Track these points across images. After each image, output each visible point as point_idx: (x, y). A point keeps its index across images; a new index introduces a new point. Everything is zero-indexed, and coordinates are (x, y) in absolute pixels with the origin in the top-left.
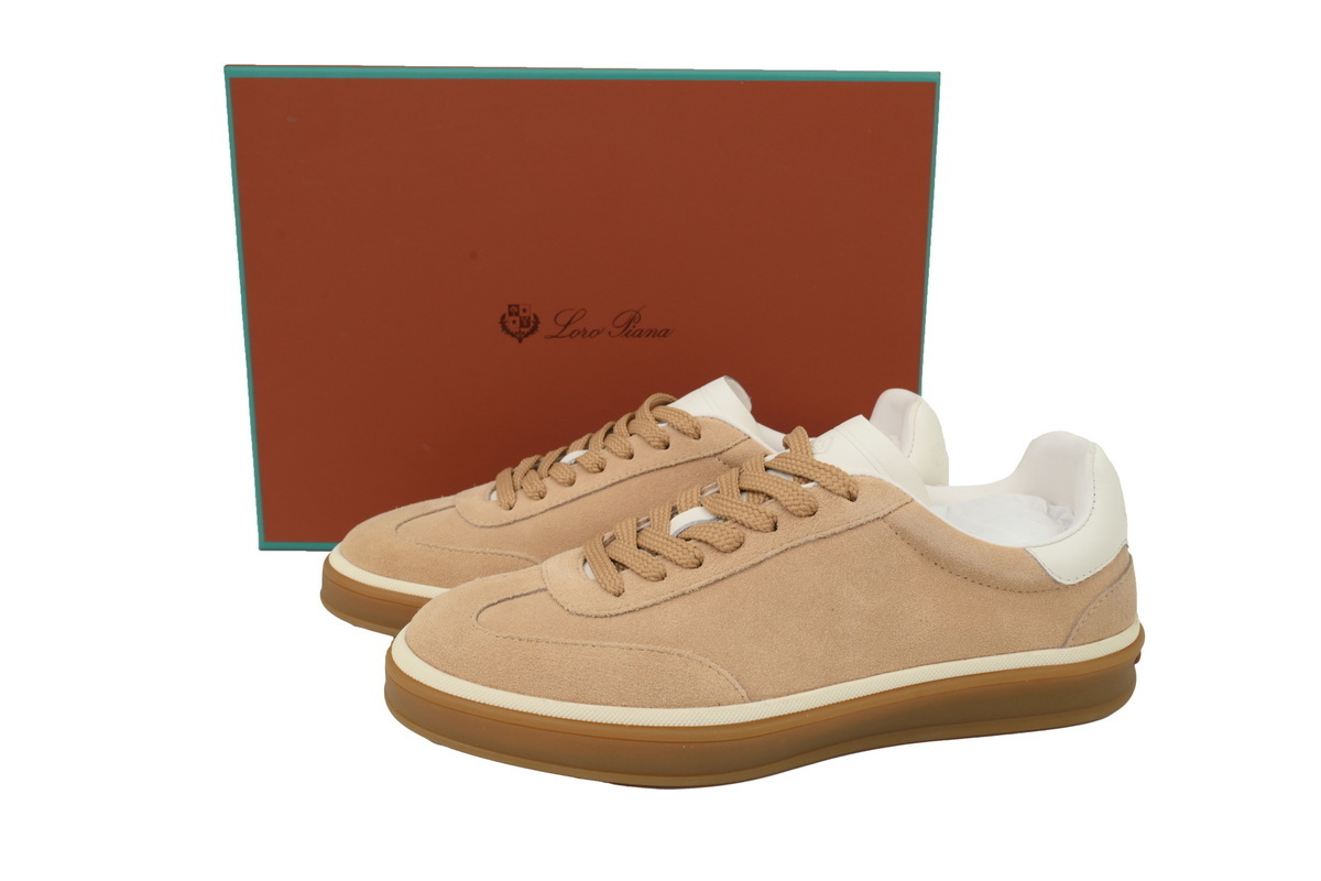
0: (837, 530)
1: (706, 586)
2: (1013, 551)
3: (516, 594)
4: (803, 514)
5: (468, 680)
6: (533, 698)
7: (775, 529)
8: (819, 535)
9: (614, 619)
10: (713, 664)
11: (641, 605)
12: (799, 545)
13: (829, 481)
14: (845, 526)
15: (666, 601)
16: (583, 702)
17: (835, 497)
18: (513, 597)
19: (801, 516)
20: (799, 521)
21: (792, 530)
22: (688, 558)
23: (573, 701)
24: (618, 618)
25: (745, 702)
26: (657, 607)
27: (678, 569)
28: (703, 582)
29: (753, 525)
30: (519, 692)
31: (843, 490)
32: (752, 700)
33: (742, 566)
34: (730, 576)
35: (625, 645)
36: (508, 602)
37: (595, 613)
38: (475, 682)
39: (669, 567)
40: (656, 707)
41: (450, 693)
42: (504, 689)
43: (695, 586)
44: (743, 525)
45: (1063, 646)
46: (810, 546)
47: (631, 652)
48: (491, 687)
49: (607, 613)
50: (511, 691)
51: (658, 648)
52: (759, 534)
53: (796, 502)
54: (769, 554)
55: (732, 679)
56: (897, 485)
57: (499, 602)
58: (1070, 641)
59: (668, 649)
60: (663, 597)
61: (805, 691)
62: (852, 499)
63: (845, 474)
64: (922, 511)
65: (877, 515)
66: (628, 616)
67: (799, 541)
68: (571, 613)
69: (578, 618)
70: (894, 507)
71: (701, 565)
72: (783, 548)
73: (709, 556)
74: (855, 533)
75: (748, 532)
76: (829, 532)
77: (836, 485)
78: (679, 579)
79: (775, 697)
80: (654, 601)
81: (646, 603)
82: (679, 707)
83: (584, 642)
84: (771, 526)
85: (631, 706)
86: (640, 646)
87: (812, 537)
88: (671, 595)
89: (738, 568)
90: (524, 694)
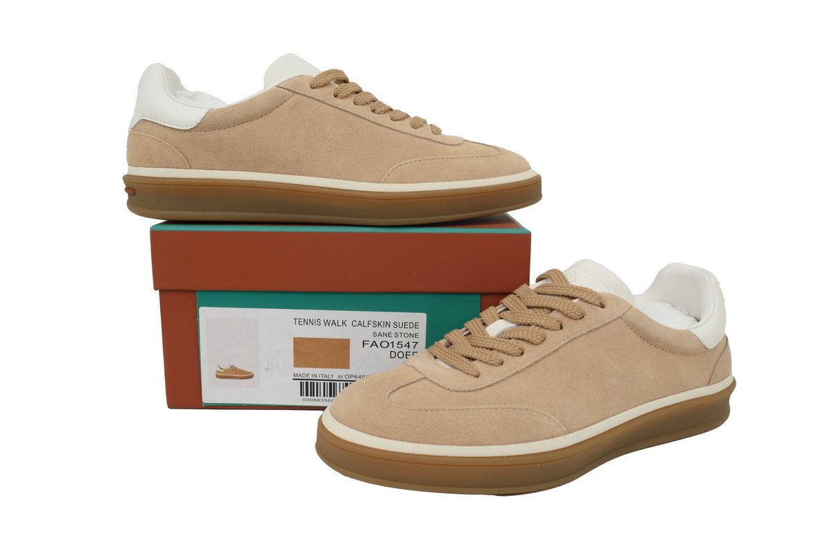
0: (598, 326)
1: (530, 366)
2: (684, 331)
3: (408, 383)
4: (578, 317)
5: (397, 440)
6: (444, 446)
7: (561, 328)
8: (588, 330)
9: (480, 392)
10: (545, 413)
11: (495, 381)
12: (578, 337)
13: (589, 297)
14: (602, 323)
15: (509, 377)
16: (476, 445)
17: (593, 307)
18: (407, 385)
19: (576, 319)
20: (574, 322)
21: (572, 328)
22: (516, 350)
23: (469, 445)
24: (483, 391)
25: (566, 434)
26: (503, 381)
27: (510, 357)
28: (528, 364)
29: (549, 326)
30: (433, 444)
31: (598, 302)
32: (569, 432)
33: (549, 352)
34: (543, 358)
35: (493, 406)
36: (404, 388)
37: (467, 389)
38: (402, 441)
39: (503, 356)
40: (519, 443)
41: (387, 449)
42: (423, 443)
43: (524, 367)
44: (543, 327)
45: (709, 384)
46: (584, 337)
47: (497, 410)
48: (414, 442)
49: (475, 388)
50: (428, 443)
51: (513, 406)
52: (553, 332)
53: (573, 311)
54: (562, 343)
55: (557, 421)
56: (623, 297)
57: (398, 389)
58: (712, 382)
59: (519, 406)
60: (506, 375)
61: (594, 424)
62: (603, 307)
63: (596, 293)
64: (639, 312)
65: (618, 315)
66: (488, 389)
67: (578, 334)
68: (451, 391)
69: (456, 393)
70: (625, 310)
71: (522, 354)
72: (570, 339)
73: (527, 347)
74: (607, 327)
75: (547, 331)
76: (594, 327)
77: (593, 299)
78: (512, 363)
79: (580, 429)
80: (502, 378)
81: (497, 380)
82: (532, 441)
83: (468, 407)
84: (559, 326)
85: (505, 444)
86: (502, 406)
87: (585, 331)
88: (511, 373)
89: (546, 353)
90: (437, 444)
